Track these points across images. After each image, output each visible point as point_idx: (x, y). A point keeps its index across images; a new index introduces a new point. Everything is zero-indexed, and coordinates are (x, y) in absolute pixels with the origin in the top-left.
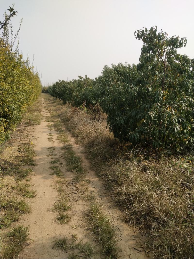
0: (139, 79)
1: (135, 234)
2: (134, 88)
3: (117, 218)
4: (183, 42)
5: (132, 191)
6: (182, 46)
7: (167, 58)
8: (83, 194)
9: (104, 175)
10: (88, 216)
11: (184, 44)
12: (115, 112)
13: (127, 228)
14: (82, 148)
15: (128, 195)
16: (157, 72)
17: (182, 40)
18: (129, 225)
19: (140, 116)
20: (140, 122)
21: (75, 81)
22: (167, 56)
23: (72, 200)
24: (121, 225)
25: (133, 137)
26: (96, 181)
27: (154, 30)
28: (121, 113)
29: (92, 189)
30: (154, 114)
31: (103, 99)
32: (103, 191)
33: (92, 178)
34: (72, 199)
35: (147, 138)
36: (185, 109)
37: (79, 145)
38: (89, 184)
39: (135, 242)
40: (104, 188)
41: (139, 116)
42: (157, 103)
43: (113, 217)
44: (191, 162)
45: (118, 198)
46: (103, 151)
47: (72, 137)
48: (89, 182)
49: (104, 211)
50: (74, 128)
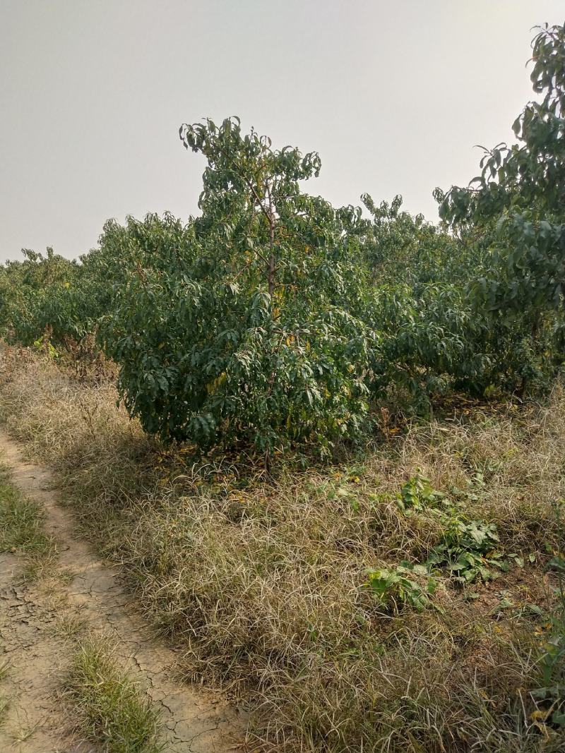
0: (203, 261)
1: (217, 711)
2: (189, 287)
3: (162, 675)
4: (310, 164)
5: (203, 584)
6: (310, 174)
7: (275, 204)
8: (52, 620)
9: (117, 551)
10: (68, 690)
11: (314, 170)
12: (139, 357)
13: (193, 698)
14: (45, 474)
15: (193, 598)
16: (251, 242)
17: (308, 158)
18: (197, 690)
19: (214, 366)
20: (215, 382)
21: (14, 266)
22: (276, 199)
23: (14, 647)
24: (175, 693)
25: (197, 426)
26: (92, 570)
27: (233, 126)
28: (157, 358)
29: (82, 599)
30: (251, 358)
31: (102, 318)
32: (117, 598)
33: (81, 565)
34: (12, 642)
35: (240, 426)
36: (331, 340)
37: (34, 467)
38: (71, 583)
39: (217, 736)
40: (120, 590)
41: (211, 365)
42: (256, 326)
43: (150, 675)
44: (358, 480)
45: (162, 612)
46: (110, 475)
47: (12, 442)
48: (70, 578)
49: (121, 661)
50: (15, 413)
